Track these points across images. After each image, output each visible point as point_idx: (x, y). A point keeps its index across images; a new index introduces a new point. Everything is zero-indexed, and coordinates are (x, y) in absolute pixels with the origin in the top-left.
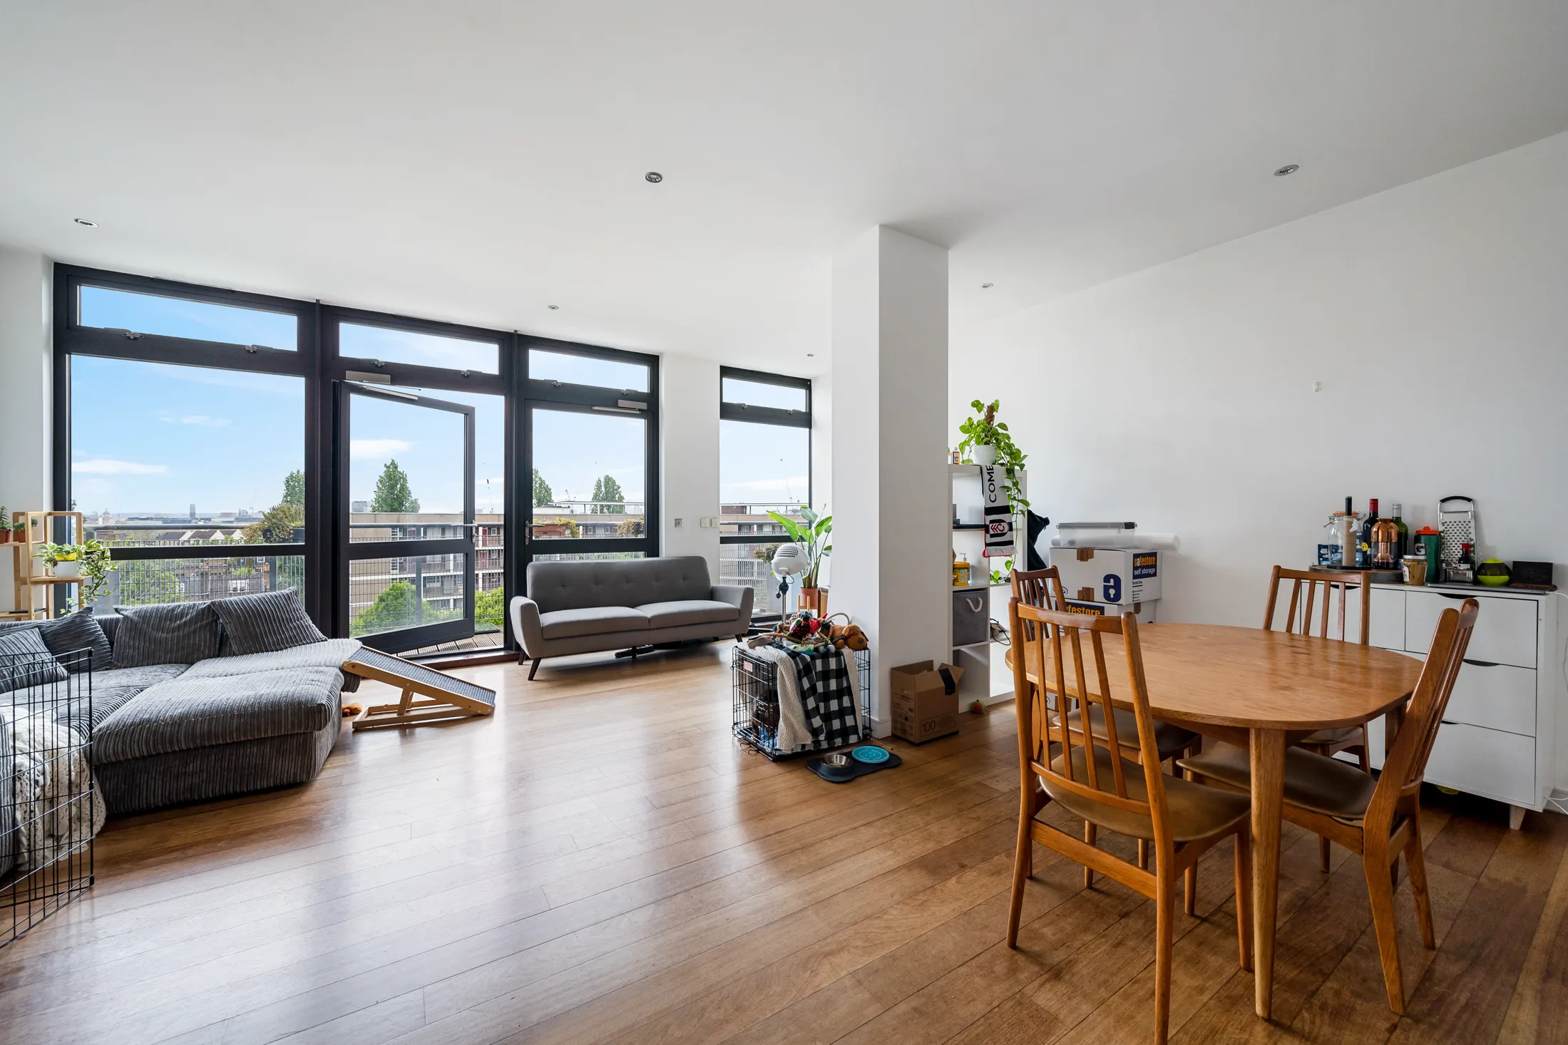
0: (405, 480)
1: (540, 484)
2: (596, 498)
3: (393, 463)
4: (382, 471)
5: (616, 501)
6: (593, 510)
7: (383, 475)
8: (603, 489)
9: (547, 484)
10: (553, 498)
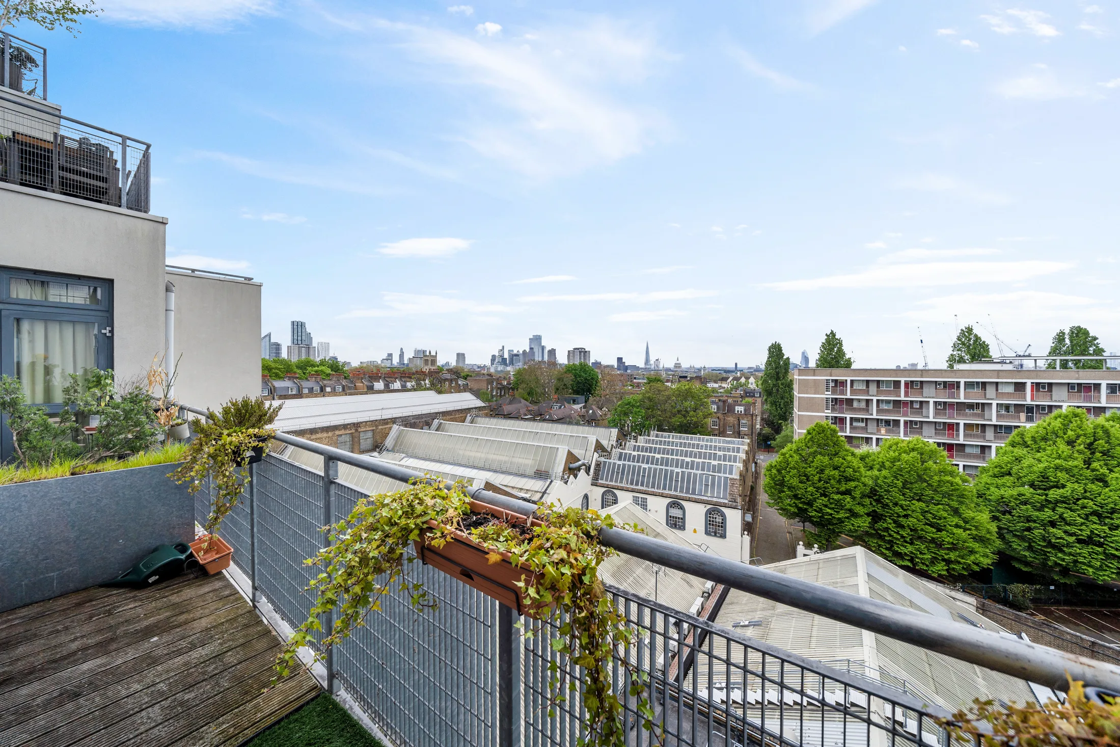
0: (841, 344)
1: (975, 341)
2: (1054, 351)
3: (832, 332)
4: (823, 339)
5: (1090, 355)
6: (1049, 365)
7: (824, 341)
8: (1067, 341)
9: (983, 340)
10: (990, 354)
